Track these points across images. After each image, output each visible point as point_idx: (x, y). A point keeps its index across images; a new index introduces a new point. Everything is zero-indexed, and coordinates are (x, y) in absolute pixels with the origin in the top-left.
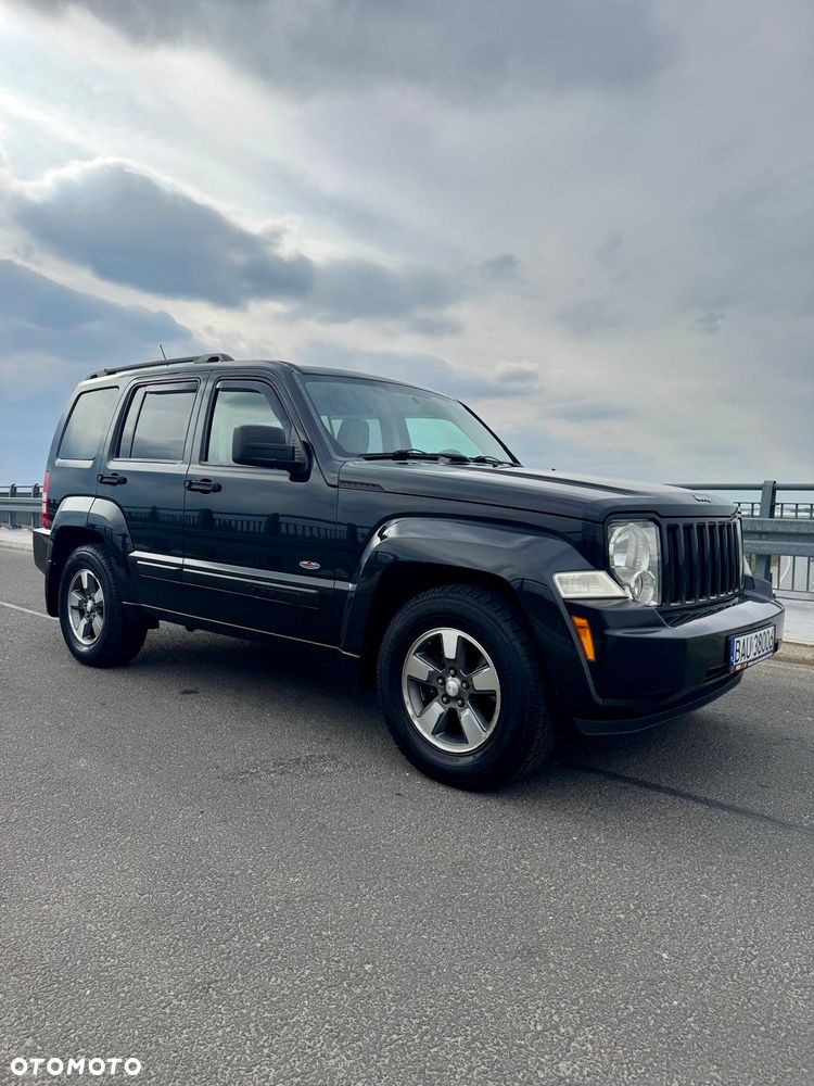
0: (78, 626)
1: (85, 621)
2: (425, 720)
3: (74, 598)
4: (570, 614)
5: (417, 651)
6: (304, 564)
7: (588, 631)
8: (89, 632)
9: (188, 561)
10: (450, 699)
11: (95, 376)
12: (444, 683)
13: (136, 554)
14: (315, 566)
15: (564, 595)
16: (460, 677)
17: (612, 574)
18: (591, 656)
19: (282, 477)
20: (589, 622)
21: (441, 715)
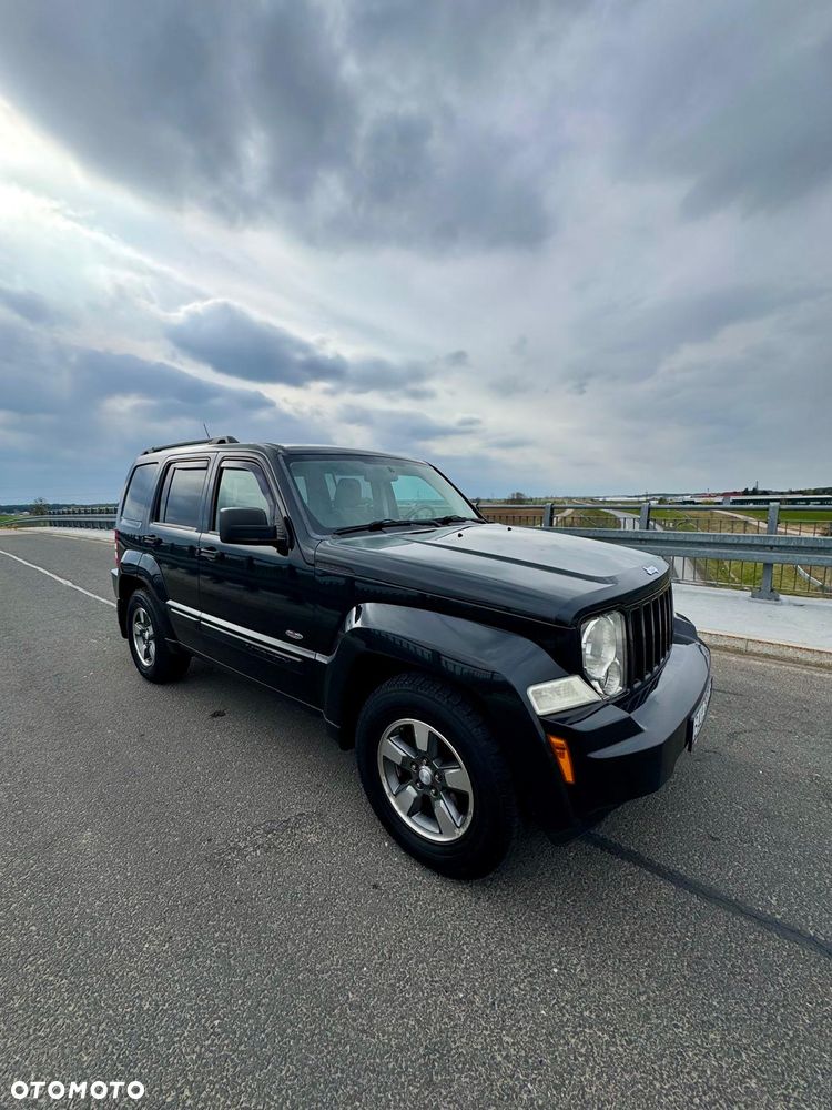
0: (140, 647)
1: (145, 647)
2: (401, 801)
3: (138, 627)
4: (546, 732)
5: (391, 735)
6: (289, 632)
7: (566, 752)
8: (147, 656)
9: (204, 616)
10: (422, 785)
11: (146, 453)
12: (418, 769)
13: (170, 602)
14: (298, 636)
15: (540, 711)
16: (432, 767)
17: (587, 680)
18: (569, 777)
19: (270, 550)
20: (568, 743)
21: (415, 799)
